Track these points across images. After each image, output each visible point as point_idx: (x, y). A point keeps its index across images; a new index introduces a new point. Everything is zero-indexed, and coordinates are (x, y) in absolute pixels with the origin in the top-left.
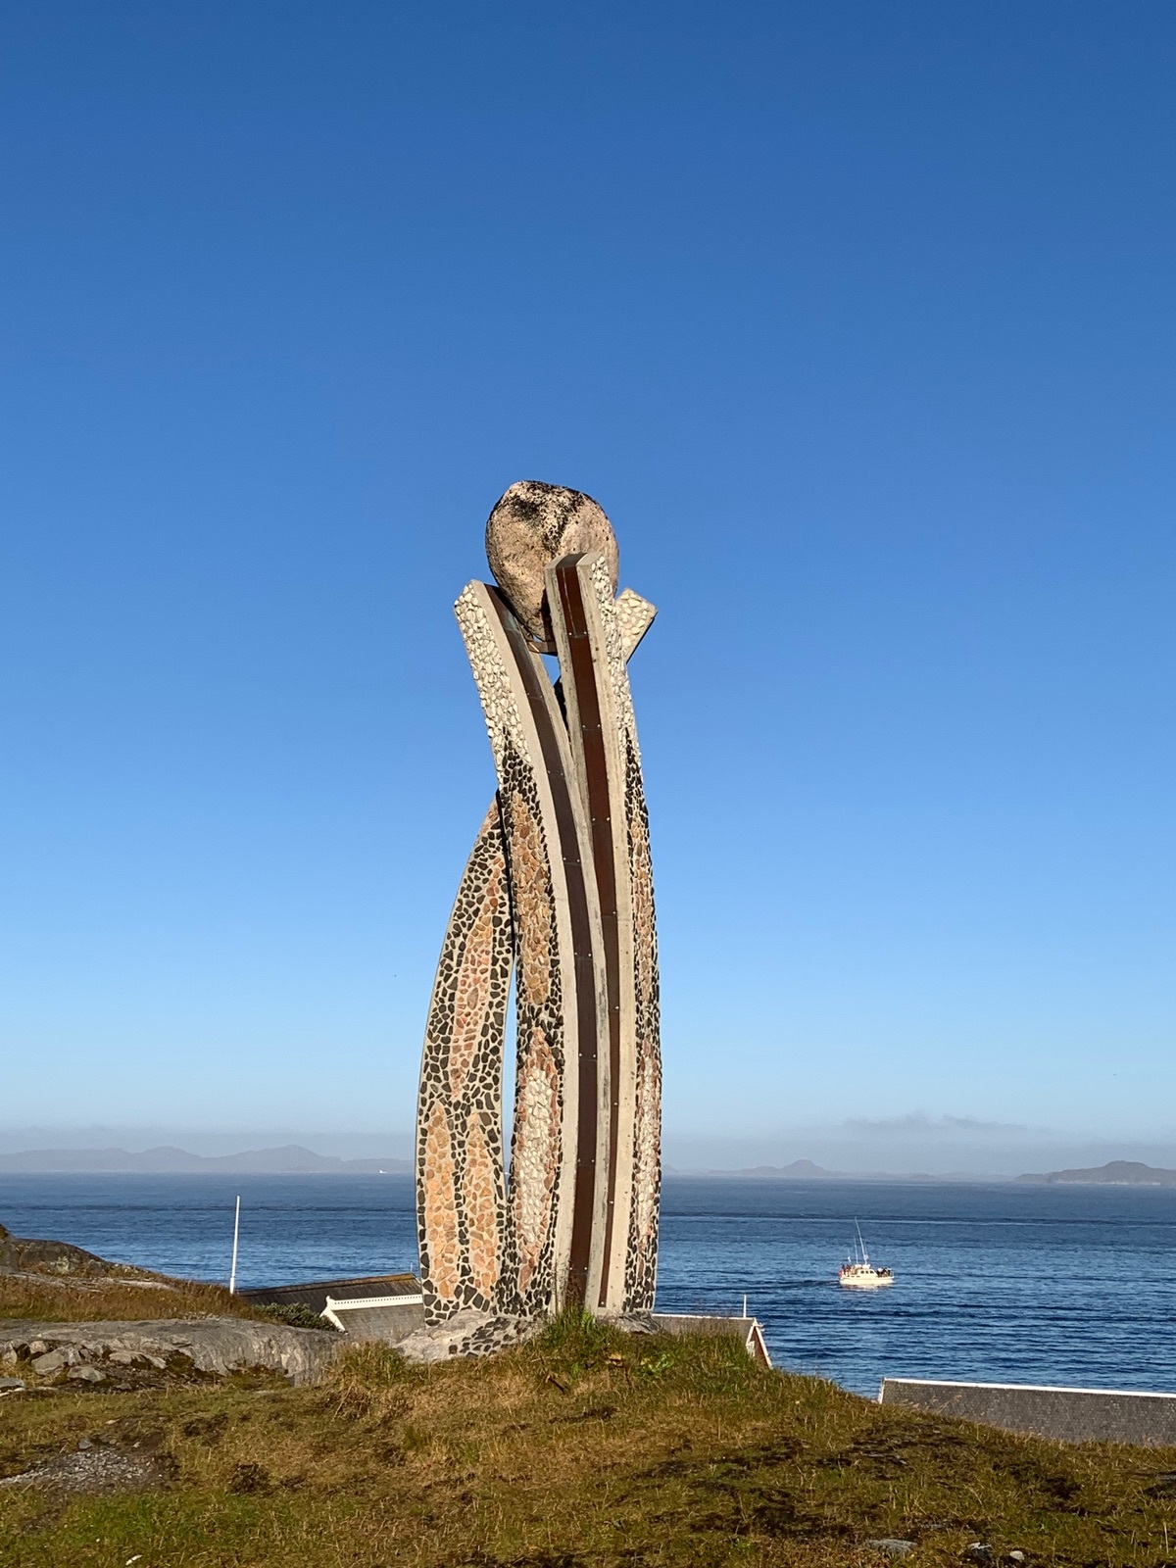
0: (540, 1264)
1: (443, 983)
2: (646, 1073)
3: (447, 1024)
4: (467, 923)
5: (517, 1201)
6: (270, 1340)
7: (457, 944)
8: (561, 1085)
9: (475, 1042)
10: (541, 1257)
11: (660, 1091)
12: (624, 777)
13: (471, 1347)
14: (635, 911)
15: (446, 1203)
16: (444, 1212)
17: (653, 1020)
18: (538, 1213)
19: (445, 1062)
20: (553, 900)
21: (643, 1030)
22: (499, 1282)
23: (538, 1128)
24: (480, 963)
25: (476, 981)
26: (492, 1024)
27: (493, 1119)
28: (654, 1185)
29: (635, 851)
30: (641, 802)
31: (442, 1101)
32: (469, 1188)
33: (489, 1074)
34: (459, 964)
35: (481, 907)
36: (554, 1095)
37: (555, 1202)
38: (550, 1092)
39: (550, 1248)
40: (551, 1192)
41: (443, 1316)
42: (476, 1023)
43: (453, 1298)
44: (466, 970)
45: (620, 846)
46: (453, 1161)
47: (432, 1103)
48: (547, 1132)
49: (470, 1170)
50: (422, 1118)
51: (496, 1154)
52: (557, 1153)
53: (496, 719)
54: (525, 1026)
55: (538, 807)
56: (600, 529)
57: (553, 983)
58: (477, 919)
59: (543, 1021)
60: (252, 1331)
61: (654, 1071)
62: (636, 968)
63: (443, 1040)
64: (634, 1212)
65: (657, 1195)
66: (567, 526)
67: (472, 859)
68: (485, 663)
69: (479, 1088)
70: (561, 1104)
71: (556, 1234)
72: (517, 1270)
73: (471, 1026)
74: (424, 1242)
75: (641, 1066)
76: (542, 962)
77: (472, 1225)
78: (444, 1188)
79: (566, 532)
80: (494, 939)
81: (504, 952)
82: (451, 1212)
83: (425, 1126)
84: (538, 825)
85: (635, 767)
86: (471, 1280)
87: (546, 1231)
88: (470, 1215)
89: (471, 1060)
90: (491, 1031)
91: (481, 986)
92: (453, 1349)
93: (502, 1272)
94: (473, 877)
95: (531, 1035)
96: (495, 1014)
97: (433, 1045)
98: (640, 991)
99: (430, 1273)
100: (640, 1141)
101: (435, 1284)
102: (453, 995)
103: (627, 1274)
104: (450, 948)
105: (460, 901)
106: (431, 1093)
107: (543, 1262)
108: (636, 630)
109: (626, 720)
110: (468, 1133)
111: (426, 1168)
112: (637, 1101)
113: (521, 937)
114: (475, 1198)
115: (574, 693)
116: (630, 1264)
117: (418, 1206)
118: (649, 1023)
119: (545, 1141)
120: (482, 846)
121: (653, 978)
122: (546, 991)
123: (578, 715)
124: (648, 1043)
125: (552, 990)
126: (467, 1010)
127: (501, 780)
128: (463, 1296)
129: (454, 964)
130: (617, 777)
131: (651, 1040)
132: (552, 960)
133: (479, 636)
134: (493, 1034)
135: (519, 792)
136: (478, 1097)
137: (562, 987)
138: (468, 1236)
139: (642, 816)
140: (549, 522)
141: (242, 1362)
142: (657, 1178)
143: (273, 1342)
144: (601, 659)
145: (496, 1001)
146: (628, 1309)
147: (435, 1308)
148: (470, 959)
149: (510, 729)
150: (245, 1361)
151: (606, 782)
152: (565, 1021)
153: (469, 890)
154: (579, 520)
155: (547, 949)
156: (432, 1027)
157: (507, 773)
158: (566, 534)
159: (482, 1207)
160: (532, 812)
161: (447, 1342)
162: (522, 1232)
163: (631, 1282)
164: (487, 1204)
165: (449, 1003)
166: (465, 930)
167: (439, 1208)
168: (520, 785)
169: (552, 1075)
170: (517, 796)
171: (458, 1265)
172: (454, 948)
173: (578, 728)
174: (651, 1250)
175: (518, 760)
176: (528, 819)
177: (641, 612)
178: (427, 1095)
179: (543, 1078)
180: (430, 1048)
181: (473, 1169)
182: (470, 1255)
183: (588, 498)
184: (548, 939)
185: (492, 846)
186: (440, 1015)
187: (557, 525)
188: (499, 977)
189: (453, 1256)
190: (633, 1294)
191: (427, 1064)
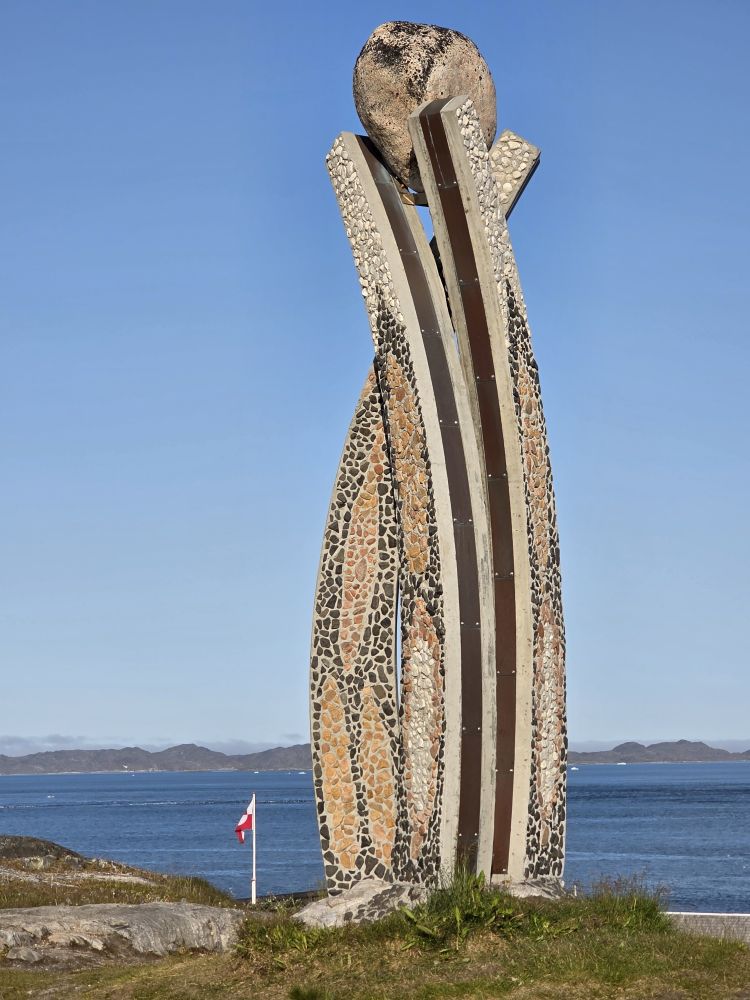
0: (429, 831)
1: (329, 555)
2: (545, 639)
3: (335, 597)
4: (352, 492)
5: (406, 771)
6: (209, 922)
7: (342, 514)
8: (443, 655)
9: (365, 615)
10: (431, 824)
11: (564, 657)
12: (506, 332)
13: (366, 913)
14: (526, 473)
15: (343, 776)
16: (341, 785)
17: (552, 584)
18: (425, 782)
19: (335, 636)
20: (428, 466)
21: (540, 596)
22: (394, 851)
23: (421, 699)
24: (367, 533)
25: (364, 552)
26: (382, 596)
27: (387, 692)
28: (560, 752)
29: (523, 409)
30: (528, 357)
31: (335, 675)
32: (366, 760)
33: (381, 647)
34: (345, 535)
35: (365, 474)
36: (436, 665)
37: (441, 770)
38: (432, 661)
39: (438, 815)
40: (436, 760)
41: (346, 887)
42: (365, 596)
43: (355, 869)
44: (352, 541)
45: (506, 404)
46: (348, 734)
47: (324, 678)
48: (431, 702)
49: (365, 743)
50: (315, 692)
51: (392, 726)
52: (441, 722)
53: (369, 278)
54: (408, 596)
55: (411, 368)
56: (471, 68)
57: (432, 552)
58: (362, 488)
59: (424, 591)
60: (191, 913)
61: (555, 637)
62: (529, 532)
63: (332, 614)
64: (535, 779)
65: (562, 763)
66: (433, 69)
67: (355, 424)
68: (357, 219)
69: (370, 662)
70: (443, 673)
71: (443, 801)
72: (408, 839)
73: (361, 599)
74: (323, 814)
75: (539, 631)
76: (421, 529)
77: (371, 796)
78: (340, 761)
79: (431, 75)
80: (381, 508)
81: (391, 520)
82: (348, 785)
83: (318, 700)
84: (413, 387)
85: (519, 320)
86: (372, 851)
87: (433, 798)
88: (368, 787)
89: (362, 633)
90: (381, 603)
91: (369, 557)
92: (348, 916)
93: (397, 840)
94: (355, 445)
95: (413, 606)
96: (385, 585)
97: (322, 619)
98: (535, 555)
99: (330, 844)
100: (540, 709)
101: (336, 855)
102: (340, 567)
103: (528, 841)
104: (335, 519)
105: (343, 470)
106: (323, 668)
107: (432, 829)
108: (517, 174)
109: (506, 271)
110: (362, 707)
111: (321, 742)
112: (535, 668)
113: (400, 504)
114: (372, 770)
115: (448, 246)
116: (532, 831)
117: (315, 779)
118: (548, 588)
119: (430, 711)
120: (364, 411)
121: (552, 542)
122: (425, 559)
123: (454, 269)
124: (546, 609)
125: (431, 559)
126: (356, 582)
127: (377, 342)
128: (364, 867)
129: (339, 535)
130: (499, 332)
131: (551, 605)
132: (431, 528)
133: (350, 191)
134: (384, 605)
135: (394, 353)
136: (371, 670)
137: (440, 555)
138: (367, 808)
139: (531, 372)
140: (412, 66)
141: (180, 943)
142: (563, 746)
143: (212, 923)
144: (474, 209)
145: (385, 572)
146: (531, 875)
147: (337, 878)
148: (356, 528)
149: (383, 287)
150: (184, 942)
151: (487, 337)
152: (444, 589)
153: (352, 458)
154: (446, 61)
155: (425, 516)
156: (320, 601)
157: (381, 333)
158: (432, 77)
159: (380, 779)
160: (406, 373)
161: (342, 910)
162: (412, 801)
163: (534, 849)
164: (384, 776)
165: (336, 576)
166: (349, 500)
167: (336, 781)
168: (394, 346)
169: (434, 644)
170: (392, 357)
171: (358, 836)
172: (339, 518)
173: (455, 283)
174: (557, 817)
175: (391, 320)
176: (403, 381)
177: (522, 154)
178: (318, 670)
179: (425, 649)
180: (319, 622)
181: (369, 742)
182: (370, 826)
183: (458, 34)
184: (425, 505)
185: (375, 410)
186: (328, 589)
187: (421, 69)
188: (387, 547)
189: (352, 827)
190: (536, 860)
191: (317, 639)
